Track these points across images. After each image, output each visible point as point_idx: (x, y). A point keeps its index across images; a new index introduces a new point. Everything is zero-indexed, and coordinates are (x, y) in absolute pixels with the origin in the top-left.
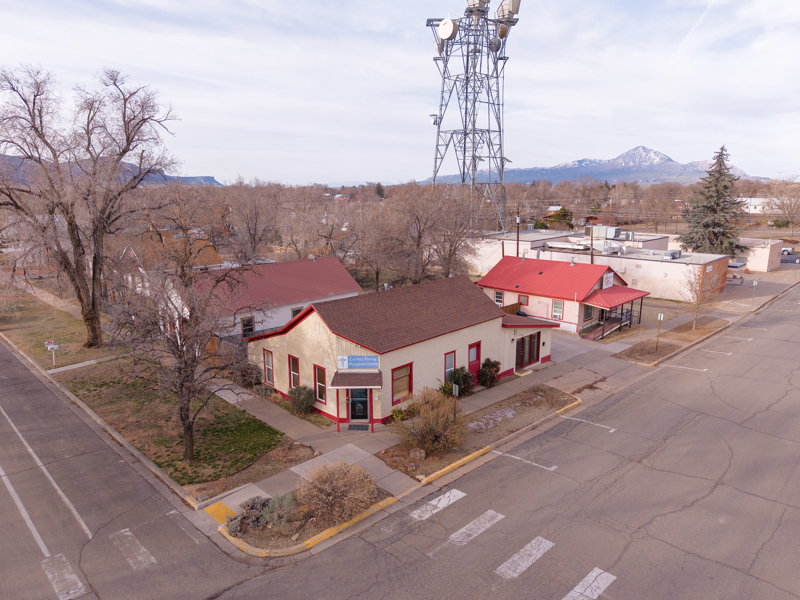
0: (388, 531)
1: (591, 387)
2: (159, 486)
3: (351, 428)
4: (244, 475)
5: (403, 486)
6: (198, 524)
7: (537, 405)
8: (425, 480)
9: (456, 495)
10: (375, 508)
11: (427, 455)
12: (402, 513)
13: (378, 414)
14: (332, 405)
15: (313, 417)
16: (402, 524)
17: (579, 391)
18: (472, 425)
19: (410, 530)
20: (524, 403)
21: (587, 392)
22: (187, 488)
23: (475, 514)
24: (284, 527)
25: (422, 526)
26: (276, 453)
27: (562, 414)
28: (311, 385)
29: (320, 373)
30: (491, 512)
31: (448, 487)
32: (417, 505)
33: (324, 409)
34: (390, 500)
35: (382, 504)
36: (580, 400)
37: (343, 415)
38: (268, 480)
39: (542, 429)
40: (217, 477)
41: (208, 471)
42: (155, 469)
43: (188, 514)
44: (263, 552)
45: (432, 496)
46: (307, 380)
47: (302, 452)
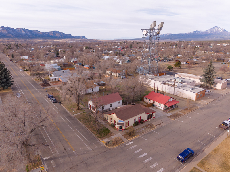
0: (123, 146)
1: (159, 124)
2: (95, 138)
3: (120, 130)
4: (106, 137)
5: (126, 140)
6: (101, 143)
7: (148, 128)
8: (129, 140)
9: (132, 142)
10: (122, 143)
11: (129, 136)
12: (125, 144)
13: (123, 129)
14: (117, 127)
15: (114, 128)
16: (125, 146)
17: (157, 125)
18: (137, 131)
19: (126, 146)
20: (146, 127)
21: (158, 125)
22: (99, 138)
23: (134, 145)
24: (111, 145)
25: (127, 146)
26: (109, 134)
27: (152, 130)
28: (114, 123)
29: (115, 122)
30: (136, 145)
31: (132, 141)
32: (127, 143)
33: (116, 127)
34: (124, 142)
35: (123, 143)
36: (156, 127)
37: (118, 128)
38: (109, 138)
39: (148, 132)
40: (102, 137)
41: (101, 136)
42: (94, 135)
43: (100, 142)
44: (109, 147)
45: (129, 142)
46: (113, 122)
47: (113, 134)
